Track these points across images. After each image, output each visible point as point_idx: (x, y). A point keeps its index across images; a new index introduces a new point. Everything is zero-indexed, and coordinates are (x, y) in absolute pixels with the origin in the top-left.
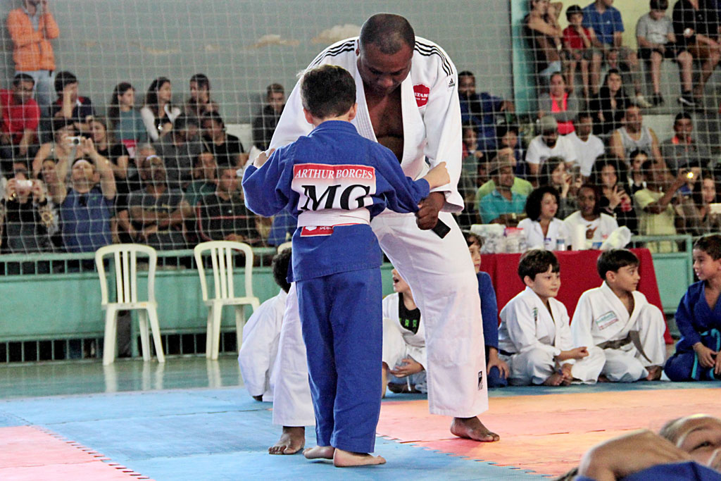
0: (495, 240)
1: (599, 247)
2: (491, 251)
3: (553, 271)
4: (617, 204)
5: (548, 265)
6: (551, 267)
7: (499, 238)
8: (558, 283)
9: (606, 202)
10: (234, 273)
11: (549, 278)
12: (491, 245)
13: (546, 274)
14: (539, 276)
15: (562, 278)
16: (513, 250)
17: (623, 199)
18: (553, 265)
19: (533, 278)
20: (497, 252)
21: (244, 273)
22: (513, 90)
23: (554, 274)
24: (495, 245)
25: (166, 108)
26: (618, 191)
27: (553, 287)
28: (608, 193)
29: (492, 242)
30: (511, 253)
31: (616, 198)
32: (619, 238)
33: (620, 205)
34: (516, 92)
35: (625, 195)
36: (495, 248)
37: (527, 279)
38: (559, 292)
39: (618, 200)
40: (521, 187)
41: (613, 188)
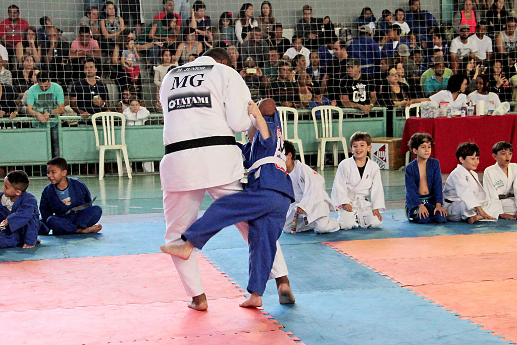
0: (434, 110)
1: (492, 113)
2: (431, 117)
3: (476, 156)
4: (501, 85)
5: (474, 152)
6: (475, 153)
7: (436, 109)
8: (478, 162)
9: (494, 83)
10: (288, 124)
11: (473, 159)
12: (431, 113)
13: (472, 157)
14: (468, 157)
15: (480, 160)
16: (443, 115)
17: (505, 82)
18: (477, 153)
19: (464, 158)
20: (435, 118)
21: (293, 123)
22: (441, 6)
23: (477, 157)
24: (434, 114)
25: (250, 21)
26: (502, 77)
27: (475, 164)
28: (496, 77)
29: (432, 112)
30: (442, 116)
31: (500, 81)
32: (503, 108)
33: (502, 85)
34: (443, 7)
35: (506, 80)
36: (433, 115)
37: (461, 158)
38: (477, 167)
39: (502, 82)
40: (448, 73)
41: (499, 75)
